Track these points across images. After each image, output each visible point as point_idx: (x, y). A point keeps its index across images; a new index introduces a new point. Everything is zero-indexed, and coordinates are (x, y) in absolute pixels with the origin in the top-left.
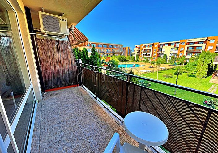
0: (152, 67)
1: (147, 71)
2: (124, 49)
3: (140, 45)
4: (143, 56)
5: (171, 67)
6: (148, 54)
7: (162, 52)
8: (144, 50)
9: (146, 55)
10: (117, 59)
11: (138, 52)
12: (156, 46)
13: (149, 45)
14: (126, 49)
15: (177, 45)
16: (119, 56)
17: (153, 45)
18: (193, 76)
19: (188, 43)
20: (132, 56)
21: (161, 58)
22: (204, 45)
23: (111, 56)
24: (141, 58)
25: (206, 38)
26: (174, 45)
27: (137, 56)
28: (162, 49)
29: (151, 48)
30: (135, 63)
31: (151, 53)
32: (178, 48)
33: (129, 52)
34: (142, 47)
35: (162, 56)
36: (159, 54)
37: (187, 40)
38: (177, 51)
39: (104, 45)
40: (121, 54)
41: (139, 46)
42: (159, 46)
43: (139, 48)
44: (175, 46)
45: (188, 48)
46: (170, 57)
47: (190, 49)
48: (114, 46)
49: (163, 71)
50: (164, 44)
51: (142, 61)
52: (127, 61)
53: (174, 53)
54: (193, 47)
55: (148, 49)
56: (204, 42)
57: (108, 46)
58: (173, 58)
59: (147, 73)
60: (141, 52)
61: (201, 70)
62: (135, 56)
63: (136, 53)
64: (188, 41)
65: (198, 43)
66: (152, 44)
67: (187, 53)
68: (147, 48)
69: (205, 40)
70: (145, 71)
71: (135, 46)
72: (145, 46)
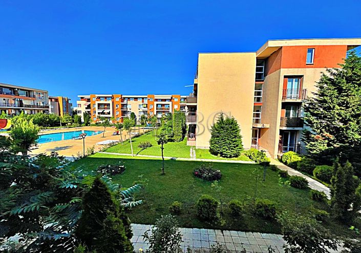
0: (117, 134)
1: (111, 141)
2: (53, 100)
3: (90, 96)
4: (97, 114)
5: (145, 130)
6: (106, 111)
7: (128, 110)
8: (99, 105)
9: (103, 113)
10: (31, 122)
11: (86, 108)
12: (118, 100)
13: (106, 98)
14: (57, 100)
15: (146, 101)
16: (38, 115)
17: (112, 98)
18: (172, 141)
19: (157, 100)
20: (75, 116)
21: (127, 118)
22: (170, 103)
24: (95, 119)
25: (171, 96)
26: (141, 100)
27: (85, 115)
28: (127, 104)
29: (110, 102)
30: (84, 129)
31: (111, 110)
32: (147, 104)
33: (67, 107)
34: (94, 99)
35: (129, 115)
36: (124, 113)
37: (155, 96)
38: (146, 109)
40: (44, 112)
41: (87, 97)
42: (123, 99)
43: (89, 100)
44: (143, 102)
45: (157, 105)
46: (140, 117)
47: (159, 106)
48: (20, 92)
49: (135, 138)
50: (129, 98)
51: (97, 124)
52: (64, 124)
53: (144, 112)
54: (163, 105)
55: (105, 104)
56: (170, 100)
58: (143, 118)
59: (112, 145)
60: (92, 108)
62: (82, 115)
63: (83, 109)
64: (157, 97)
65: (165, 100)
66: (111, 96)
67: (157, 111)
68: (102, 102)
69: (170, 98)
70: (108, 142)
71: (79, 96)
72: (99, 98)
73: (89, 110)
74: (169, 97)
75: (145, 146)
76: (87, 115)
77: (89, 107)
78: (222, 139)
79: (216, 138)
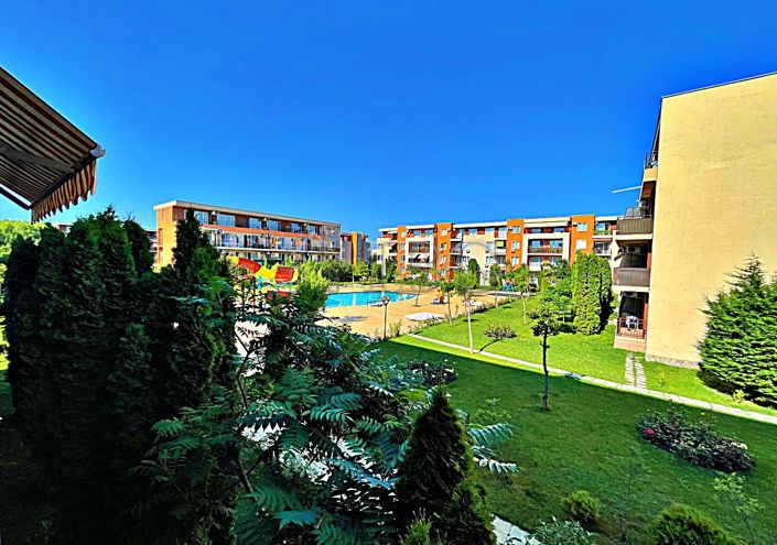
0: (442, 302)
1: (430, 316)
2: (346, 238)
3: (396, 229)
4: (407, 263)
5: (499, 298)
6: (423, 256)
7: (464, 254)
8: (411, 244)
9: (417, 260)
10: (320, 272)
11: (390, 251)
12: (444, 233)
13: (423, 230)
14: (350, 238)
15: (503, 235)
16: (325, 264)
17: (435, 230)
18: (567, 330)
19: (529, 230)
20: (373, 265)
21: (461, 270)
22: (565, 236)
23: (298, 263)
24: (404, 272)
25: (569, 219)
26: (492, 232)
27: (388, 264)
28: (461, 242)
29: (430, 238)
30: (390, 287)
31: (431, 254)
32: (505, 241)
33: (363, 250)
34: (404, 234)
35: (465, 264)
36: (455, 259)
37: (525, 221)
38: (503, 252)
39: (269, 223)
40: (334, 257)
41: (394, 230)
42: (454, 233)
43: (395, 236)
44: (496, 235)
45: (530, 241)
46: (489, 269)
47: (536, 245)
48: (308, 228)
49: (478, 314)
50: (466, 229)
51: (406, 280)
52: (357, 279)
53: (498, 257)
54: (543, 241)
55: (421, 243)
56: (566, 229)
57: (284, 226)
58: (495, 271)
59: (431, 323)
60: (400, 250)
61: (583, 310)
62: (383, 263)
63: (385, 253)
64: (529, 223)
65: (551, 230)
66: (432, 226)
67: (529, 257)
68: (417, 239)
69: (565, 224)
70: (424, 316)
71: (381, 230)
72: (412, 231)
73: (394, 254)
74: (563, 221)
75: (499, 335)
76: (391, 263)
77: (394, 248)
78: (754, 346)
79: (726, 340)
